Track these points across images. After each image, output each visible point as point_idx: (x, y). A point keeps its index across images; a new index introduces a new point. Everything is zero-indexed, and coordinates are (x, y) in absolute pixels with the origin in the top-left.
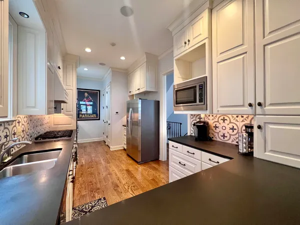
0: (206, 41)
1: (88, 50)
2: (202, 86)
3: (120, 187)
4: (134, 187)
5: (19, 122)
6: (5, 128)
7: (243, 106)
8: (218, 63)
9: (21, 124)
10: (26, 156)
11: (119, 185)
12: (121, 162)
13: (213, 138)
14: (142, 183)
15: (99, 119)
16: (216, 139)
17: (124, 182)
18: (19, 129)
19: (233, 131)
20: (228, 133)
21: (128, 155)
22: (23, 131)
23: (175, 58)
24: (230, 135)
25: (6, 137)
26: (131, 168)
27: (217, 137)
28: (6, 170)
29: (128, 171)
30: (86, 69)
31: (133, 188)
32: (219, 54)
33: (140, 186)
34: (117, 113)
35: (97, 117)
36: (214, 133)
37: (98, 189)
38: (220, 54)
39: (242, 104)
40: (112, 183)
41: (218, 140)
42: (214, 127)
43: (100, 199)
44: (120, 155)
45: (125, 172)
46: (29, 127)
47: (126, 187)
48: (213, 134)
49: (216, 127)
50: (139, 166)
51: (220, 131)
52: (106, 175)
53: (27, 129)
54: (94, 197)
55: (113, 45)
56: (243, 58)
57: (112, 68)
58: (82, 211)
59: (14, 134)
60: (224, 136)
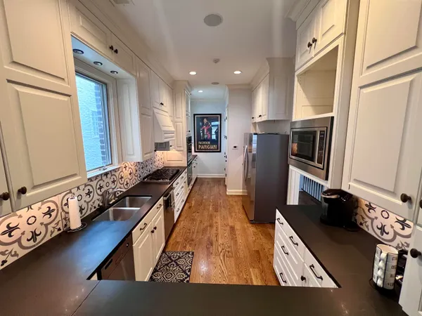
0: (340, 42)
1: (193, 73)
2: (324, 135)
3: (214, 246)
4: (229, 252)
5: (125, 167)
6: (112, 175)
7: (393, 194)
8: (361, 88)
9: (127, 168)
10: (128, 198)
11: (214, 244)
12: (230, 213)
13: (361, 224)
14: (240, 251)
15: (220, 152)
16: (366, 229)
17: (220, 241)
18: (126, 173)
19: (403, 229)
20: (392, 227)
21: (243, 207)
22: (130, 174)
23: (296, 74)
24: (396, 234)
25: (114, 182)
26: (238, 226)
27: (370, 227)
28: (108, 211)
29: (232, 228)
30: (201, 91)
31: (227, 253)
32: (365, 67)
33: (236, 254)
34: (235, 147)
35: (218, 149)
36: (365, 216)
37: (193, 240)
38: (368, 67)
39: (392, 190)
40: (209, 238)
41: (371, 232)
42: (366, 205)
43: (188, 253)
44: (234, 204)
45: (228, 228)
46: (137, 168)
47: (220, 250)
48: (363, 218)
49: (370, 208)
50: (251, 225)
51: (376, 218)
52: (207, 227)
53: (134, 171)
54: (185, 247)
55: (216, 61)
56: (412, 82)
57: (228, 85)
58: (170, 258)
59: (122, 178)
60: (382, 229)
